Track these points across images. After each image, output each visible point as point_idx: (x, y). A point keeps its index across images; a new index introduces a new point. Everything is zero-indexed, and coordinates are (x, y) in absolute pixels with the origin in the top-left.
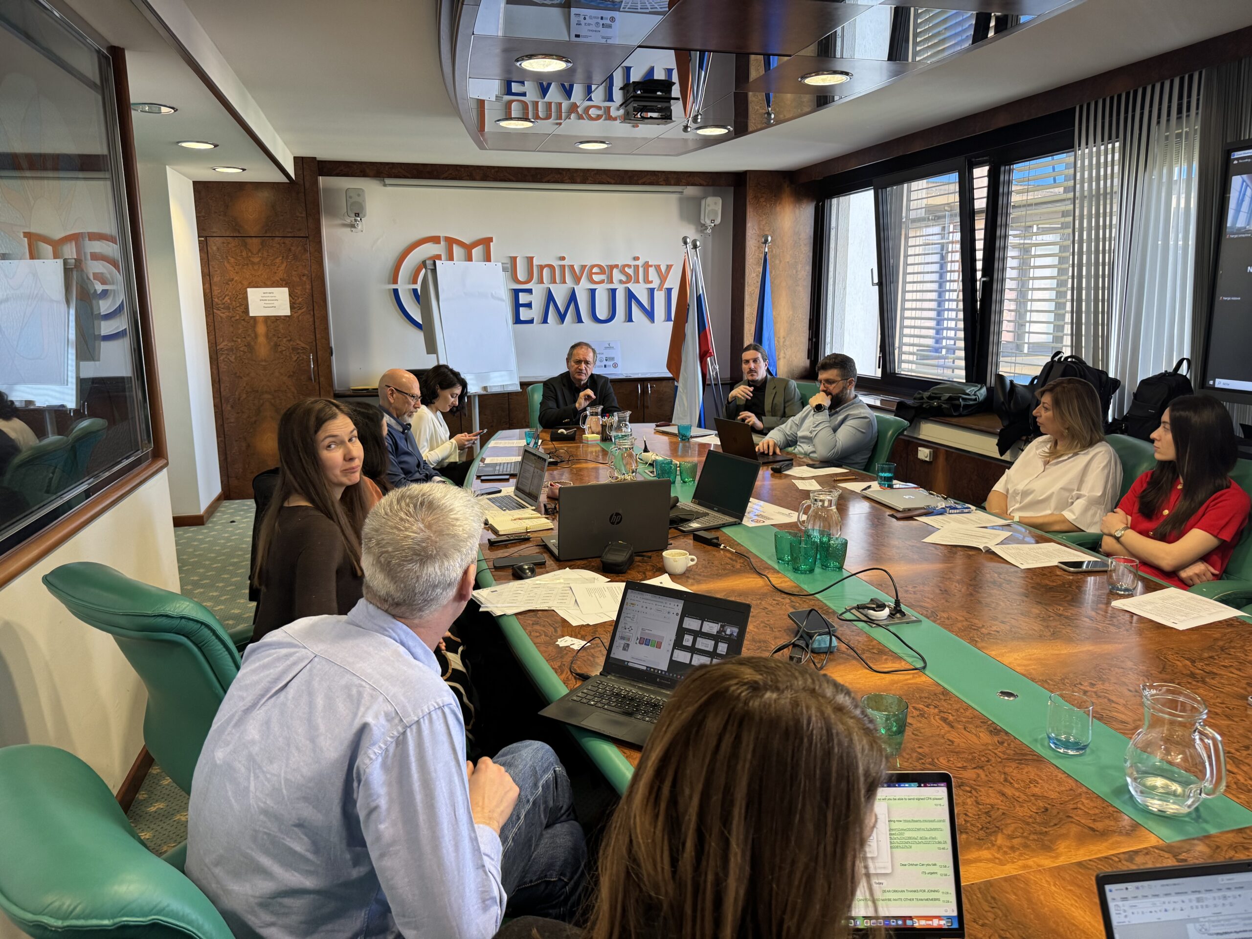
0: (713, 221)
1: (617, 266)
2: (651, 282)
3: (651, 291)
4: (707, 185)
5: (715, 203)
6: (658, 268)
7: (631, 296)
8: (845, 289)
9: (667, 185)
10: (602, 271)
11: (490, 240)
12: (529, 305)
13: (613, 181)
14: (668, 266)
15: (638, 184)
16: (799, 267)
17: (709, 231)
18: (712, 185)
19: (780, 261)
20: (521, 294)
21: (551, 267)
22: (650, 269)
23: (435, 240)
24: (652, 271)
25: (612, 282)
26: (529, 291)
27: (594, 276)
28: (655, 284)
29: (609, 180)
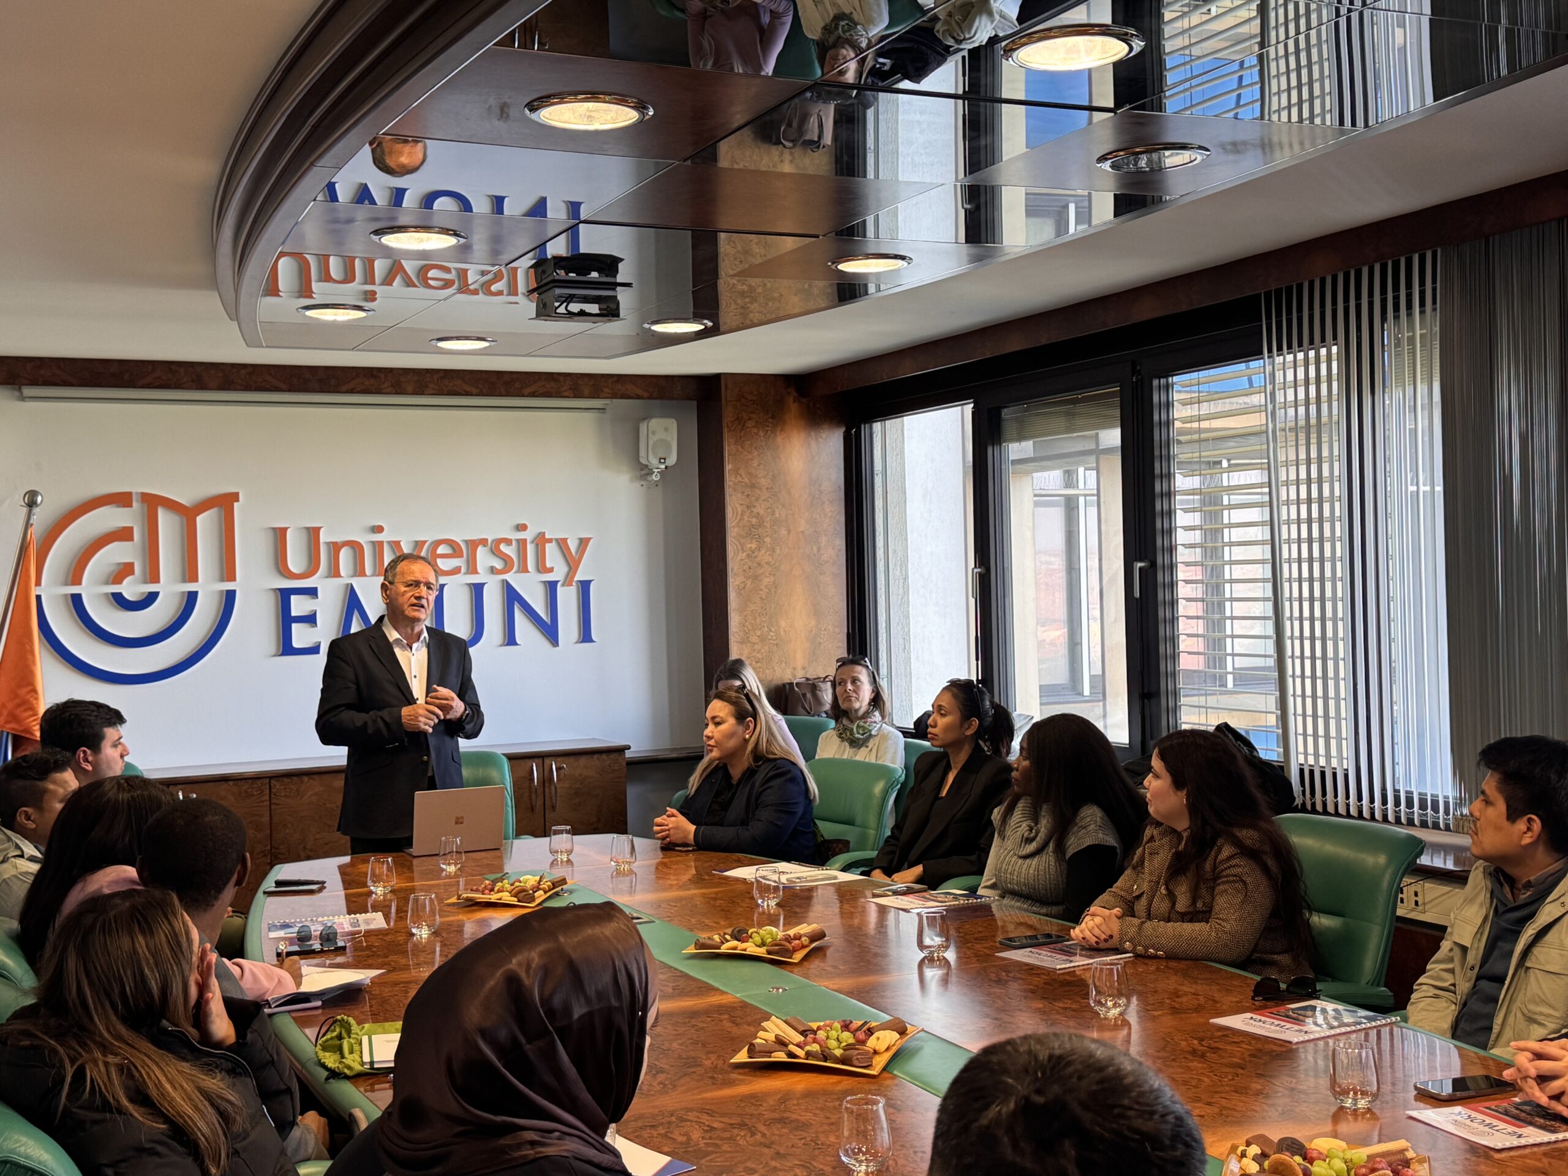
0: (663, 460)
1: (484, 542)
2: (551, 570)
3: (551, 587)
4: (650, 398)
5: (666, 429)
6: (562, 544)
7: (512, 597)
8: (906, 579)
9: (575, 396)
10: (456, 550)
11: (235, 497)
12: (310, 619)
13: (475, 391)
14: (582, 540)
15: (523, 396)
16: (824, 540)
17: (655, 477)
18: (660, 397)
19: (789, 531)
20: (293, 598)
21: (356, 547)
22: (548, 546)
23: (122, 500)
24: (551, 550)
25: (474, 571)
26: (312, 592)
27: (439, 561)
28: (559, 573)
29: (468, 388)
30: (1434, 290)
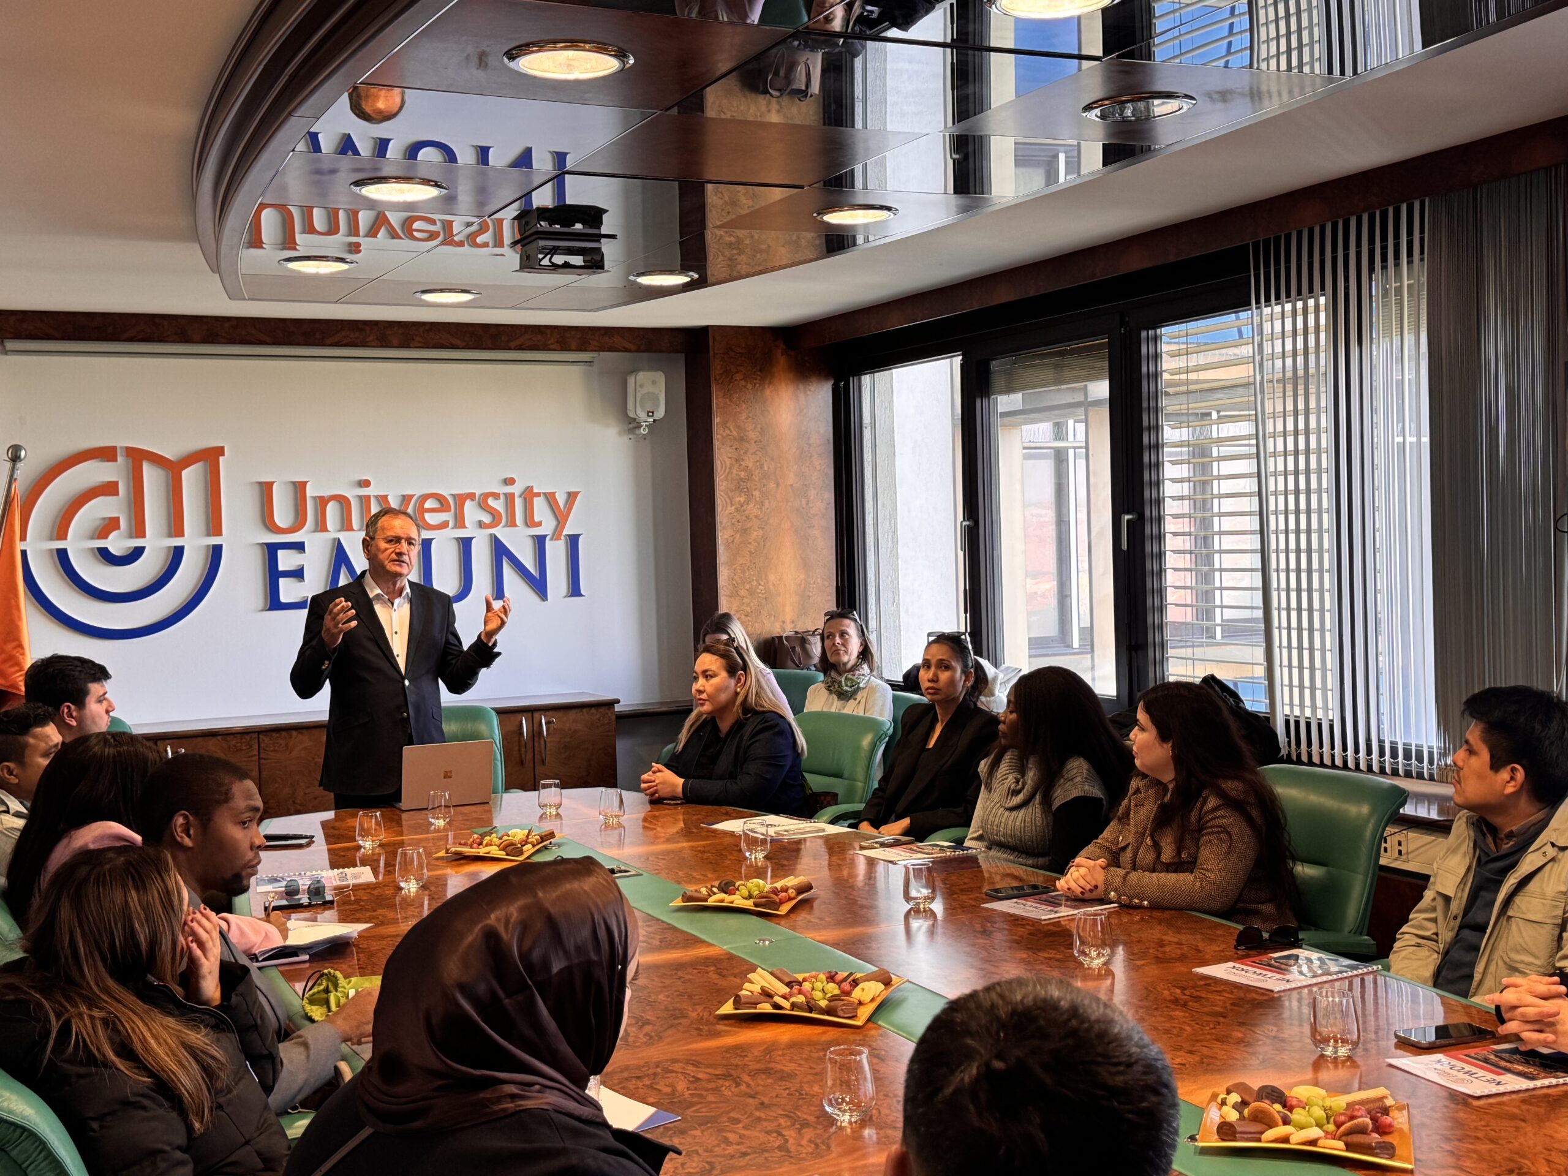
0: (651, 413)
1: (471, 496)
2: (539, 524)
3: (540, 542)
4: (638, 351)
5: (654, 382)
6: (550, 498)
7: (500, 551)
8: (895, 532)
9: (562, 349)
10: (443, 504)
11: (220, 451)
12: (298, 574)
13: (461, 344)
14: (569, 494)
15: (510, 349)
16: (812, 493)
17: (643, 431)
18: (647, 351)
19: (778, 485)
20: (280, 553)
21: (342, 501)
22: (536, 500)
23: (107, 454)
24: (539, 504)
25: (463, 526)
26: (299, 547)
27: (427, 516)
28: (547, 528)
30: (1422, 240)
